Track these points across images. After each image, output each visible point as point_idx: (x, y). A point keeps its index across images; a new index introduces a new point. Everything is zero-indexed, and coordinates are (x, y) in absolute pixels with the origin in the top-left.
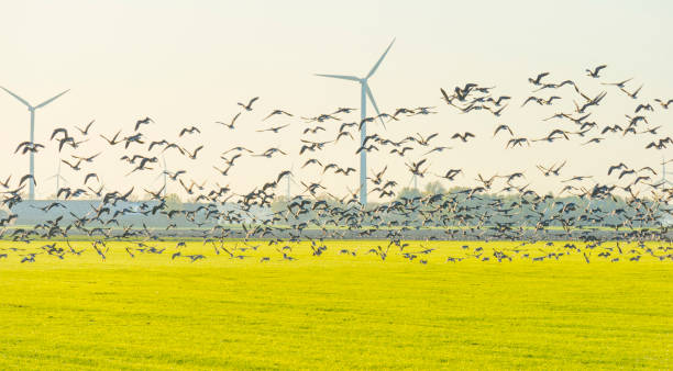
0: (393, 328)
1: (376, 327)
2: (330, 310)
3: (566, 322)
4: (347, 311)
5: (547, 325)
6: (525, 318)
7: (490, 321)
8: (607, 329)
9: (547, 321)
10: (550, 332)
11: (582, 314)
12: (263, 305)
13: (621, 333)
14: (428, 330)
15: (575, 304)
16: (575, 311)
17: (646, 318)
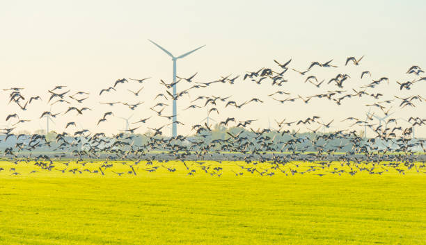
0: (193, 216)
1: (182, 216)
2: (153, 205)
3: (304, 213)
4: (164, 205)
5: (291, 215)
6: (277, 210)
7: (255, 212)
8: (329, 217)
9: (292, 212)
10: (292, 218)
11: (314, 207)
12: (111, 201)
13: (339, 219)
14: (216, 217)
15: (309, 201)
16: (309, 205)
17: (355, 210)
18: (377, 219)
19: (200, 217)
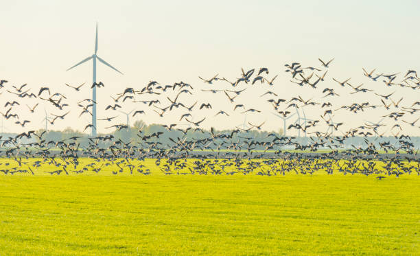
0: (112, 213)
1: (101, 213)
2: (72, 202)
3: (223, 211)
4: (83, 202)
5: (211, 212)
6: (196, 208)
7: (174, 210)
8: (248, 215)
9: (211, 210)
10: (211, 216)
11: (233, 205)
12: (29, 198)
13: (257, 217)
14: (135, 215)
15: (229, 198)
16: (228, 203)
17: (273, 208)
18: (296, 217)
19: (119, 215)
